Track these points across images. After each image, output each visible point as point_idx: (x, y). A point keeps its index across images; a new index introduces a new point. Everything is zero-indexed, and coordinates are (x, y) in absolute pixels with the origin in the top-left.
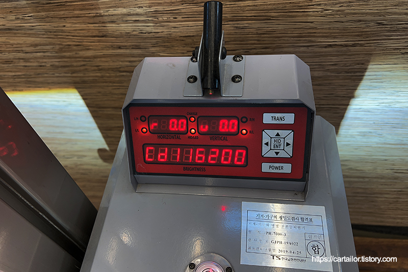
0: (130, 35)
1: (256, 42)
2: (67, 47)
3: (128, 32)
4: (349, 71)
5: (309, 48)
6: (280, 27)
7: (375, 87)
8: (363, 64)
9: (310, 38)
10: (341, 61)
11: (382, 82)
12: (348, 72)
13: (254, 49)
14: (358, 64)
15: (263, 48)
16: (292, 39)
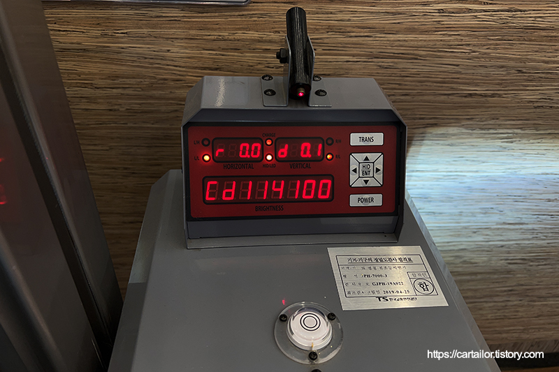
0: (253, 70)
1: (397, 86)
2: (162, 82)
3: (251, 64)
4: (485, 127)
5: (450, 97)
6: (426, 69)
7: (505, 148)
8: (497, 119)
9: (452, 85)
10: (478, 115)
11: (512, 142)
12: (482, 129)
13: (393, 95)
14: (493, 119)
15: (403, 95)
16: (435, 84)
